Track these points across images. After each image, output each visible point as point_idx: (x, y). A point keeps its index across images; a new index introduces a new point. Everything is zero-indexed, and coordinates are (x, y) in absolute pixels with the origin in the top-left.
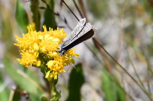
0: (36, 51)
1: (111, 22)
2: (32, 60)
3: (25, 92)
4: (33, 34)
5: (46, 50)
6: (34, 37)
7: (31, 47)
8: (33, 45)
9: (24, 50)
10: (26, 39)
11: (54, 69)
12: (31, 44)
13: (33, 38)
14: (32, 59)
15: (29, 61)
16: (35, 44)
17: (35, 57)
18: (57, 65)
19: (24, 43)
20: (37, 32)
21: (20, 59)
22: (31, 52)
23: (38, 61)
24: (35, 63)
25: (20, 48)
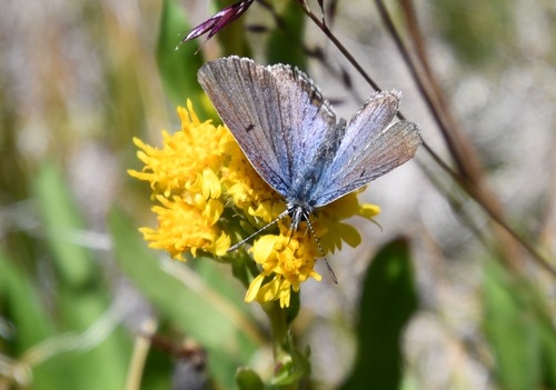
0: (209, 198)
1: (521, 80)
2: (195, 235)
3: (190, 344)
4: (200, 136)
5: (249, 196)
6: (201, 145)
7: (193, 183)
8: (199, 175)
9: (167, 194)
10: (173, 153)
11: (278, 270)
12: (190, 171)
13: (198, 149)
14: (197, 228)
15: (185, 236)
16: (208, 172)
17: (209, 223)
18: (288, 254)
19: (164, 168)
20: (216, 127)
21: (151, 230)
22: (190, 202)
23: (219, 235)
24: (207, 245)
25: (152, 185)
